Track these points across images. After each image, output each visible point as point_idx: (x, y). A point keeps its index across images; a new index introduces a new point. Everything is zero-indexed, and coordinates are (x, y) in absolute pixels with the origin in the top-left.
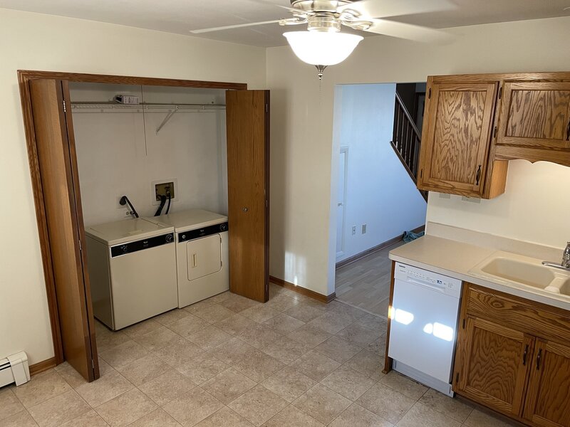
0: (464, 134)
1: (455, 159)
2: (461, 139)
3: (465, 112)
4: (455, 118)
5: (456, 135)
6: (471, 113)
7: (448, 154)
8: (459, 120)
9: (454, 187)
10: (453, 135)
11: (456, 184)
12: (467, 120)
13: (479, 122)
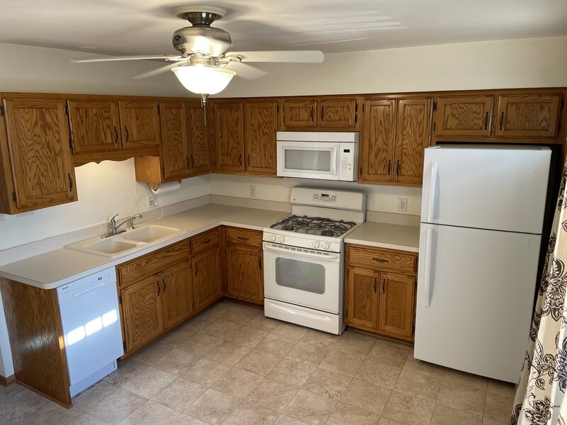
0: (47, 149)
1: (45, 173)
2: (46, 154)
3: (43, 128)
4: (35, 135)
5: (40, 151)
6: (49, 129)
7: (38, 170)
8: (39, 136)
9: (52, 200)
10: (37, 151)
11: (54, 196)
12: (46, 134)
13: (57, 135)
